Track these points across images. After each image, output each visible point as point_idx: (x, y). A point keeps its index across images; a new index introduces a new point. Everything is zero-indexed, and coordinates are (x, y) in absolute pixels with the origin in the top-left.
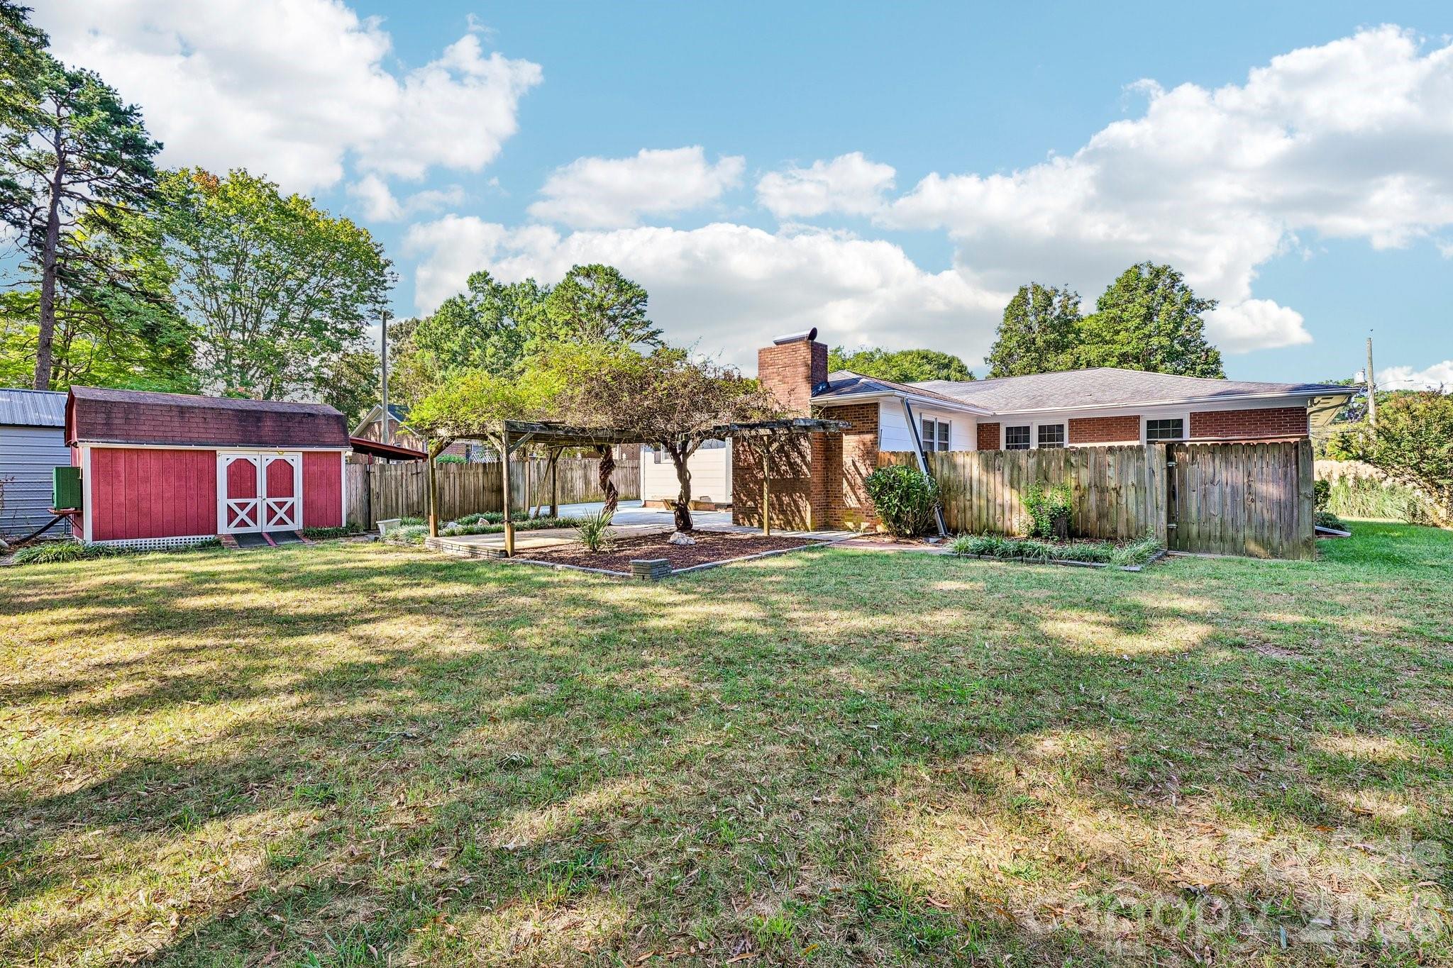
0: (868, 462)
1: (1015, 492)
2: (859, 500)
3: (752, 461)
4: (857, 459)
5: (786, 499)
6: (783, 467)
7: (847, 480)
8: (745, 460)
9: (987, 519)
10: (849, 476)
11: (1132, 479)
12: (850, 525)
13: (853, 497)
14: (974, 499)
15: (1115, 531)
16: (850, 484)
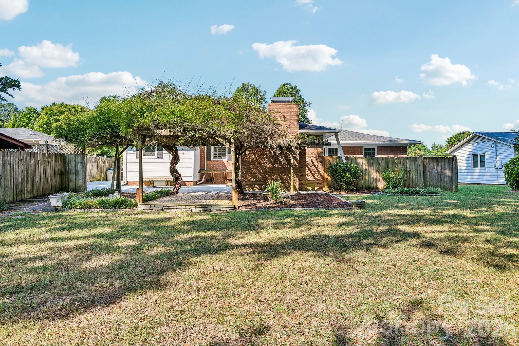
0: (319, 160)
1: (378, 173)
2: (314, 177)
3: (255, 159)
4: (313, 158)
5: (285, 177)
6: (283, 162)
7: (308, 168)
8: (250, 158)
9: (368, 183)
10: (309, 166)
11: (414, 168)
12: (310, 188)
13: (311, 175)
14: (364, 176)
15: (409, 185)
16: (309, 170)
